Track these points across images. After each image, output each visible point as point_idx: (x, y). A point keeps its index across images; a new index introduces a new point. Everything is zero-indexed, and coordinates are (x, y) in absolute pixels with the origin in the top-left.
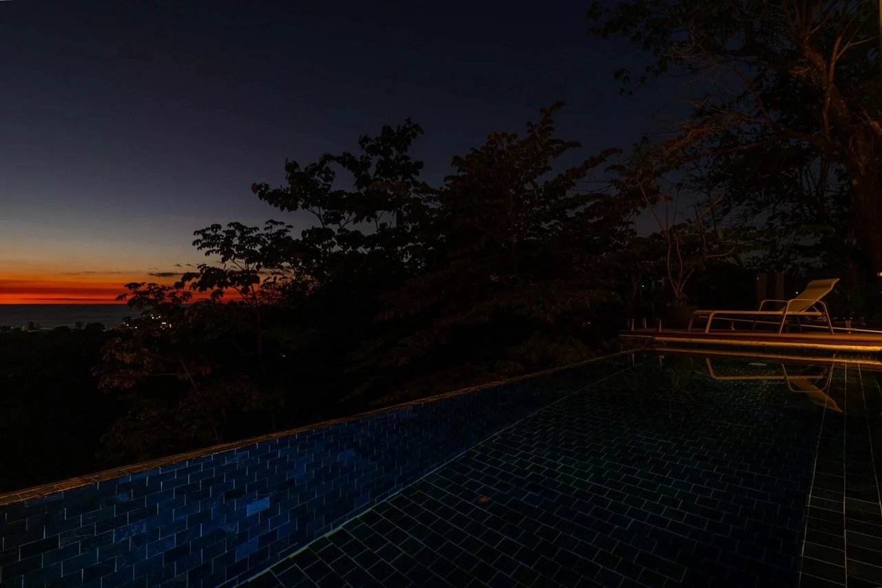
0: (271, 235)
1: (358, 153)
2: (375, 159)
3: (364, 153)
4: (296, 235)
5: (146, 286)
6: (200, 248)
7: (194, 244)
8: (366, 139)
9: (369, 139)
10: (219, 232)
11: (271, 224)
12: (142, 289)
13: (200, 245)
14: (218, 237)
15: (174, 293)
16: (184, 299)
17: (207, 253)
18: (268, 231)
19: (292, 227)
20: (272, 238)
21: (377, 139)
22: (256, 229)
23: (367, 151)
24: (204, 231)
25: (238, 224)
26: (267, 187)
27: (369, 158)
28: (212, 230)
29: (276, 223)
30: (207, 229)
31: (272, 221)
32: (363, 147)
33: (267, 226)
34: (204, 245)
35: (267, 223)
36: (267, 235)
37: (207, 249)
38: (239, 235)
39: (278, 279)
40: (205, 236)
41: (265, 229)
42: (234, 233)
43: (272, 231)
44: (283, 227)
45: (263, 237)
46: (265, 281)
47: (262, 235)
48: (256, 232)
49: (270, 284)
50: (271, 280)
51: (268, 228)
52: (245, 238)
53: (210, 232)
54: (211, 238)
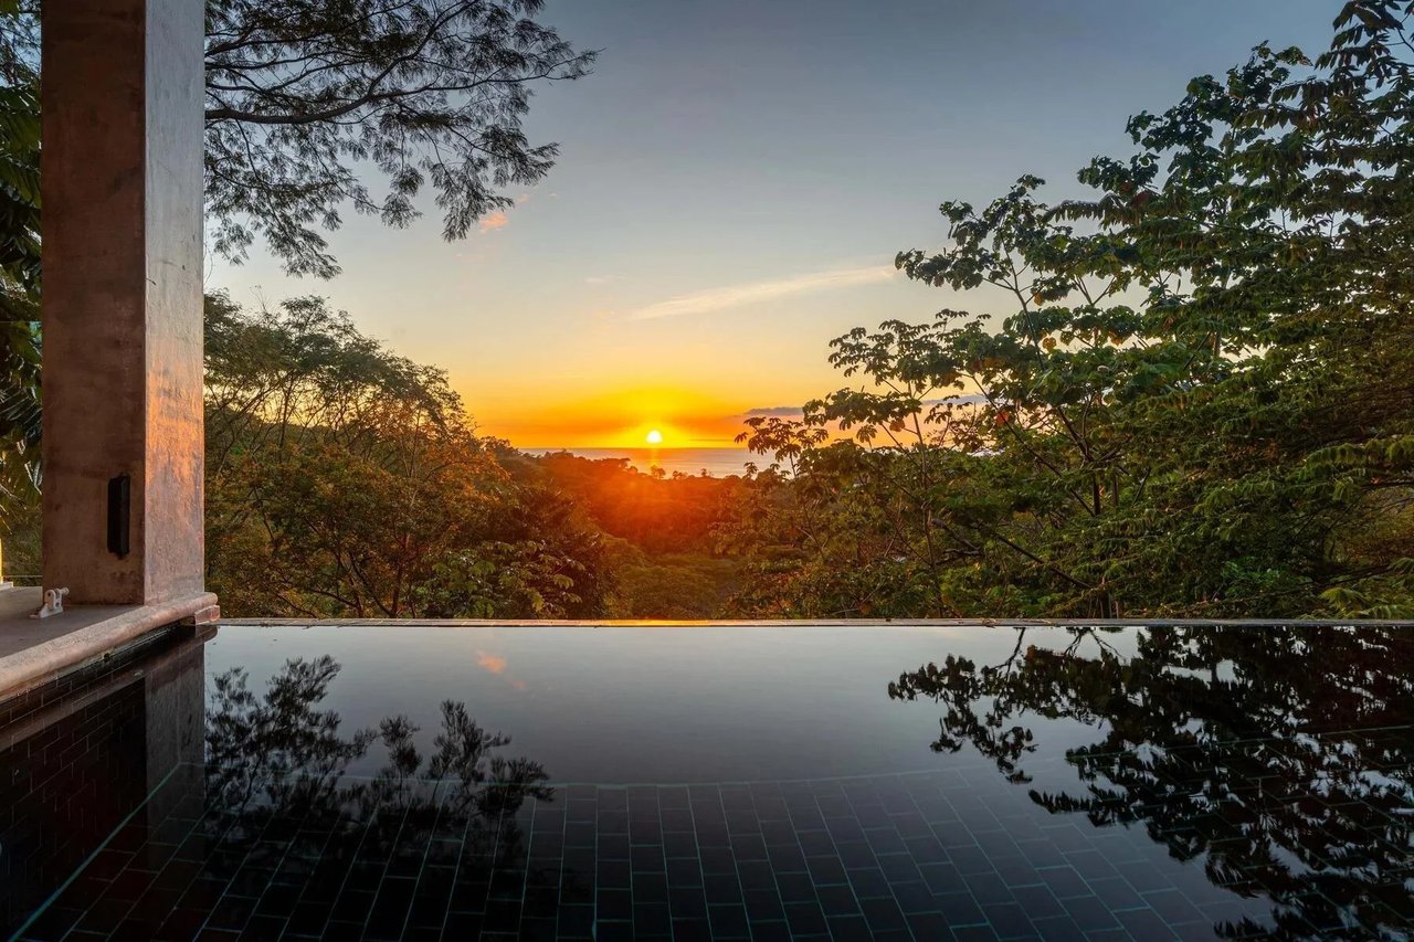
0: (947, 335)
2: (1166, 158)
3: (1141, 150)
4: (992, 329)
5: (767, 422)
6: (838, 365)
7: (830, 360)
8: (1143, 120)
9: (1151, 118)
10: (863, 340)
11: (944, 316)
12: (763, 426)
13: (838, 360)
14: (859, 347)
15: (804, 431)
16: (818, 439)
17: (848, 372)
18: (940, 330)
19: (989, 316)
20: (948, 340)
21: (1168, 114)
22: (924, 327)
23: (1148, 143)
24: (840, 340)
25: (897, 322)
26: (920, 255)
27: (1153, 157)
28: (854, 337)
29: (954, 314)
30: (846, 337)
31: (946, 312)
32: (1136, 138)
33: (940, 320)
34: (844, 361)
35: (939, 315)
36: (940, 336)
37: (849, 366)
38: (897, 339)
39: (955, 406)
40: (845, 346)
41: (935, 326)
42: (890, 338)
43: (949, 328)
44: (971, 319)
45: (934, 340)
46: (933, 410)
47: (932, 336)
48: (922, 333)
49: (943, 415)
50: (943, 409)
51: (940, 324)
52: (908, 344)
53: (850, 340)
54: (852, 348)
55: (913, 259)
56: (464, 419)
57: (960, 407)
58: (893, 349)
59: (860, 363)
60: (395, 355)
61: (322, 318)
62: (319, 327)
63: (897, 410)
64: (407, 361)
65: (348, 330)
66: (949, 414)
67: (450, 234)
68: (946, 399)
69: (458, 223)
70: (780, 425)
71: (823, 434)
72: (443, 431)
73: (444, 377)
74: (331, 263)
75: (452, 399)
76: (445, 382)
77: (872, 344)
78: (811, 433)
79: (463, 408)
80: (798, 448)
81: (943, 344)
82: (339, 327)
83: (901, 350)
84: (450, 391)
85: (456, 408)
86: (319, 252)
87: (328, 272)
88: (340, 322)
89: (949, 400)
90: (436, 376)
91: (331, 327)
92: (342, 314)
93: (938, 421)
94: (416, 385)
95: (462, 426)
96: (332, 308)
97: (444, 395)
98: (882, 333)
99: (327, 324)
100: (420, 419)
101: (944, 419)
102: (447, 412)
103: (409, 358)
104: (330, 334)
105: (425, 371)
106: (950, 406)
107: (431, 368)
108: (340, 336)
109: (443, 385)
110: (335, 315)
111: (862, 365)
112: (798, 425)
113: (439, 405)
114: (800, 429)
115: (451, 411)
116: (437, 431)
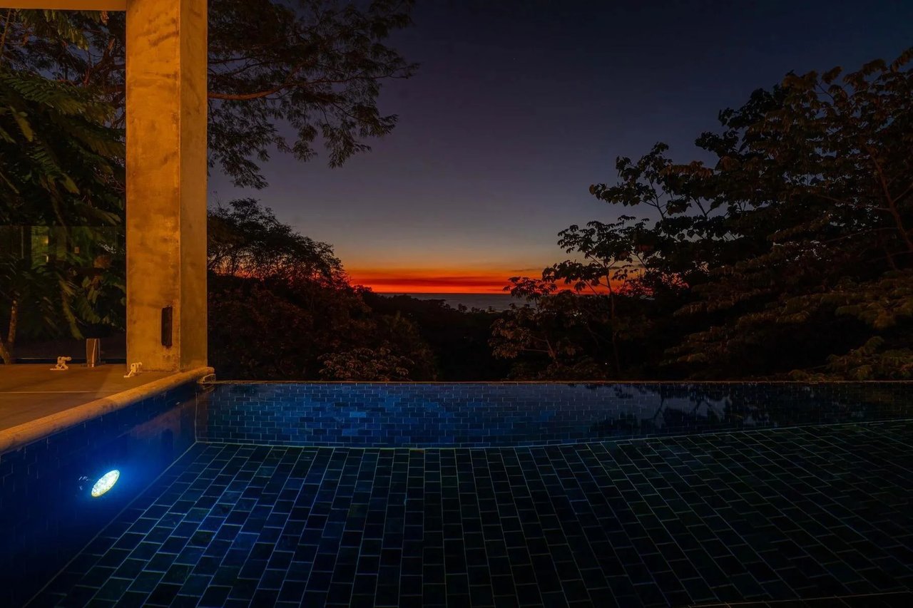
0: (625, 230)
1: (719, 130)
2: (741, 133)
3: (726, 128)
4: (650, 226)
5: (521, 279)
6: (563, 246)
7: (559, 243)
8: (728, 112)
9: (732, 111)
10: (577, 232)
11: (623, 219)
12: (519, 281)
13: (563, 244)
14: (575, 236)
15: (543, 285)
16: (551, 290)
18: (621, 227)
19: (648, 220)
20: (625, 233)
21: (741, 109)
22: (612, 225)
23: (731, 125)
24: (563, 232)
25: (597, 222)
26: (604, 187)
27: (735, 133)
28: (572, 230)
29: (627, 218)
30: (567, 230)
31: (624, 217)
32: (724, 122)
33: (620, 221)
34: (566, 244)
35: (620, 218)
36: (621, 231)
37: (569, 247)
38: (596, 232)
39: (629, 271)
40: (567, 236)
41: (618, 225)
42: (592, 232)
43: (625, 226)
44: (638, 221)
45: (617, 233)
46: (617, 273)
47: (616, 230)
48: (611, 229)
49: (622, 276)
50: (622, 273)
51: (621, 223)
52: (603, 235)
53: (569, 232)
54: (571, 237)
55: (600, 188)
56: (344, 275)
57: (632, 272)
58: (595, 238)
59: (576, 246)
60: (301, 235)
61: (256, 212)
62: (253, 217)
63: (595, 273)
64: (308, 239)
65: (271, 219)
66: (626, 276)
67: (333, 164)
68: (623, 267)
69: (338, 158)
70: (529, 281)
71: (554, 286)
72: (330, 282)
73: (331, 249)
74: (261, 180)
75: (336, 263)
76: (332, 252)
77: (582, 235)
78: (547, 287)
79: (343, 268)
80: (540, 295)
81: (622, 235)
82: (266, 218)
83: (599, 239)
84: (335, 257)
85: (338, 268)
86: (255, 174)
87: (259, 186)
88: (267, 215)
89: (626, 268)
90: (327, 249)
91: (261, 218)
92: (268, 210)
93: (619, 279)
94: (314, 253)
95: (342, 279)
96: (262, 206)
97: (332, 260)
98: (588, 228)
99: (258, 216)
100: (317, 275)
101: (623, 278)
102: (333, 270)
103: (309, 237)
104: (261, 221)
105: (320, 246)
106: (626, 271)
107: (323, 244)
108: (267, 223)
109: (330, 254)
110: (263, 210)
111: (577, 247)
112: (539, 281)
113: (328, 266)
114: (541, 283)
115: (335, 270)
116: (327, 282)
